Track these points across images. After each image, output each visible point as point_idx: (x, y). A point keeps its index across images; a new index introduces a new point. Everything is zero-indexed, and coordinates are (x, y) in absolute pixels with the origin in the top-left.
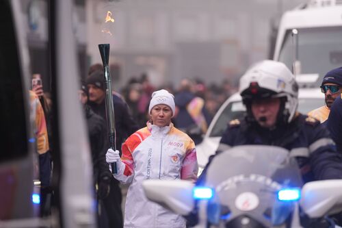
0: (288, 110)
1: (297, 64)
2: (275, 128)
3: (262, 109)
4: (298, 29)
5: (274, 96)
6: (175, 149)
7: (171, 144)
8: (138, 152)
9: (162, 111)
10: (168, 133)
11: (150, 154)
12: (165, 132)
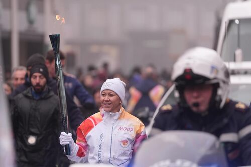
0: (220, 96)
1: (239, 52)
2: (207, 113)
3: (195, 94)
4: (240, 20)
5: (207, 83)
6: (125, 134)
7: (121, 129)
8: (90, 137)
9: (107, 96)
10: (119, 118)
11: (101, 139)
12: (116, 118)
